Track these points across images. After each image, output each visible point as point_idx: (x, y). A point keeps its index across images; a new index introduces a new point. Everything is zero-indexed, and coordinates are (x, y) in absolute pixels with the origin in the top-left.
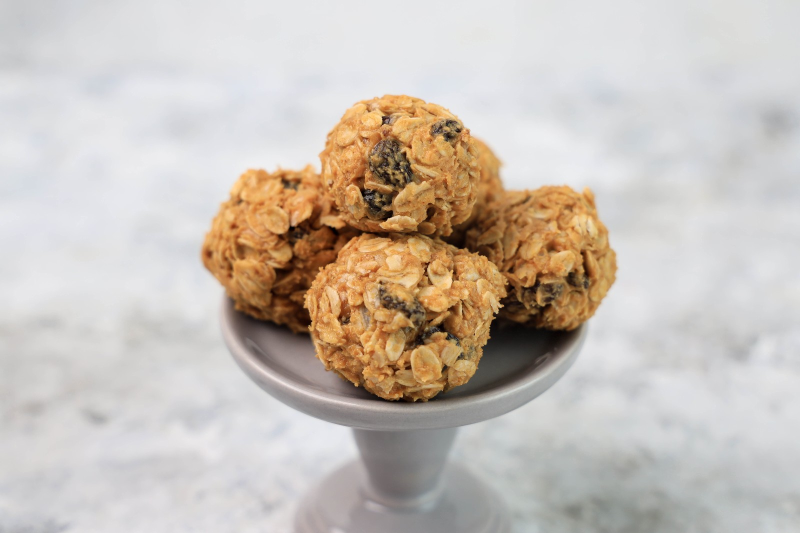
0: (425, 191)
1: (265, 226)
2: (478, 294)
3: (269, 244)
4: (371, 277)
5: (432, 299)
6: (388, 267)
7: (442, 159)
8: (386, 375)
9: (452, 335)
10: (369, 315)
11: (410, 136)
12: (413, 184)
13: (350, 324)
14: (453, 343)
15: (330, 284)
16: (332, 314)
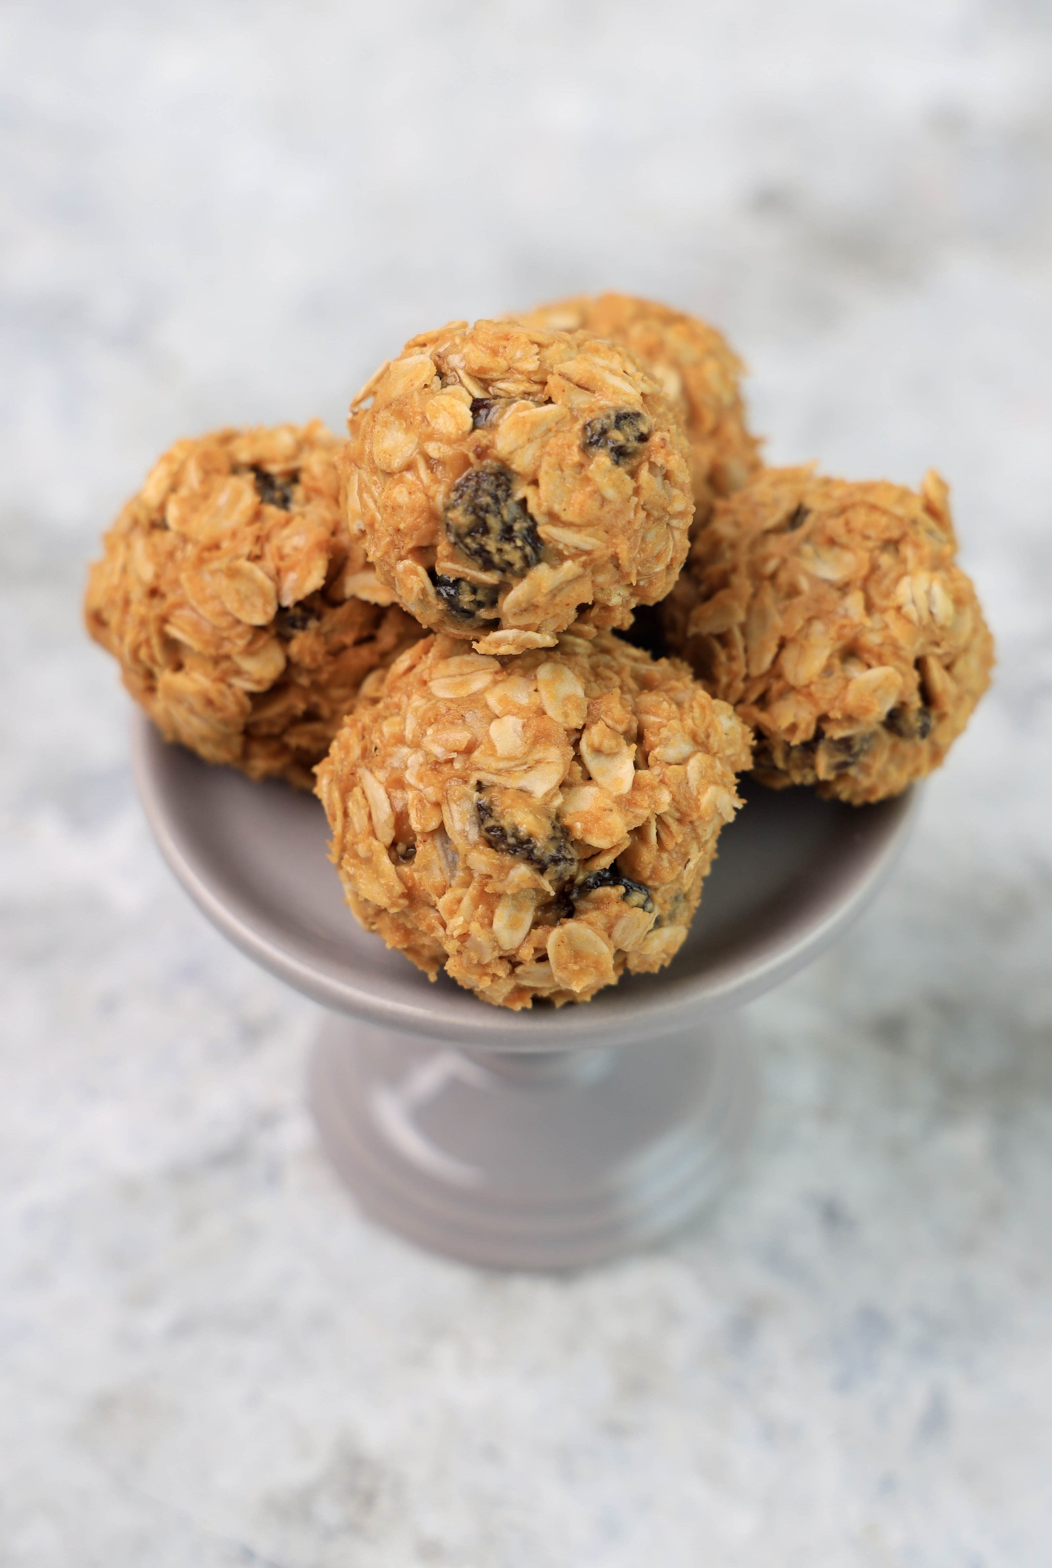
0: (569, 582)
1: (222, 603)
2: (691, 794)
3: (234, 644)
4: (456, 768)
5: (592, 819)
6: (493, 747)
7: (606, 509)
8: (495, 977)
9: (636, 885)
10: (455, 852)
11: (534, 457)
12: (542, 569)
13: (415, 865)
14: (636, 904)
15: (369, 764)
16: (376, 842)
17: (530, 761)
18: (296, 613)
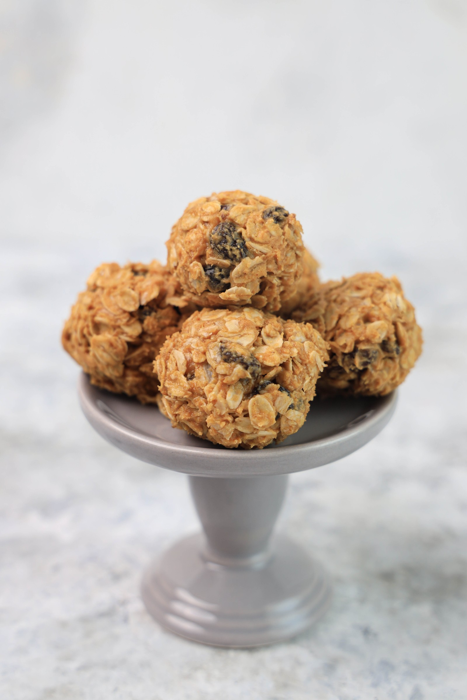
0: (258, 265)
1: (118, 306)
2: (306, 354)
3: (122, 321)
4: (212, 338)
5: (266, 356)
6: (227, 330)
7: (272, 238)
8: (227, 421)
9: (284, 388)
10: (212, 371)
11: (244, 219)
12: (248, 259)
13: (194, 379)
14: (285, 394)
15: (176, 348)
16: (179, 372)
17: (242, 334)
18: (147, 308)
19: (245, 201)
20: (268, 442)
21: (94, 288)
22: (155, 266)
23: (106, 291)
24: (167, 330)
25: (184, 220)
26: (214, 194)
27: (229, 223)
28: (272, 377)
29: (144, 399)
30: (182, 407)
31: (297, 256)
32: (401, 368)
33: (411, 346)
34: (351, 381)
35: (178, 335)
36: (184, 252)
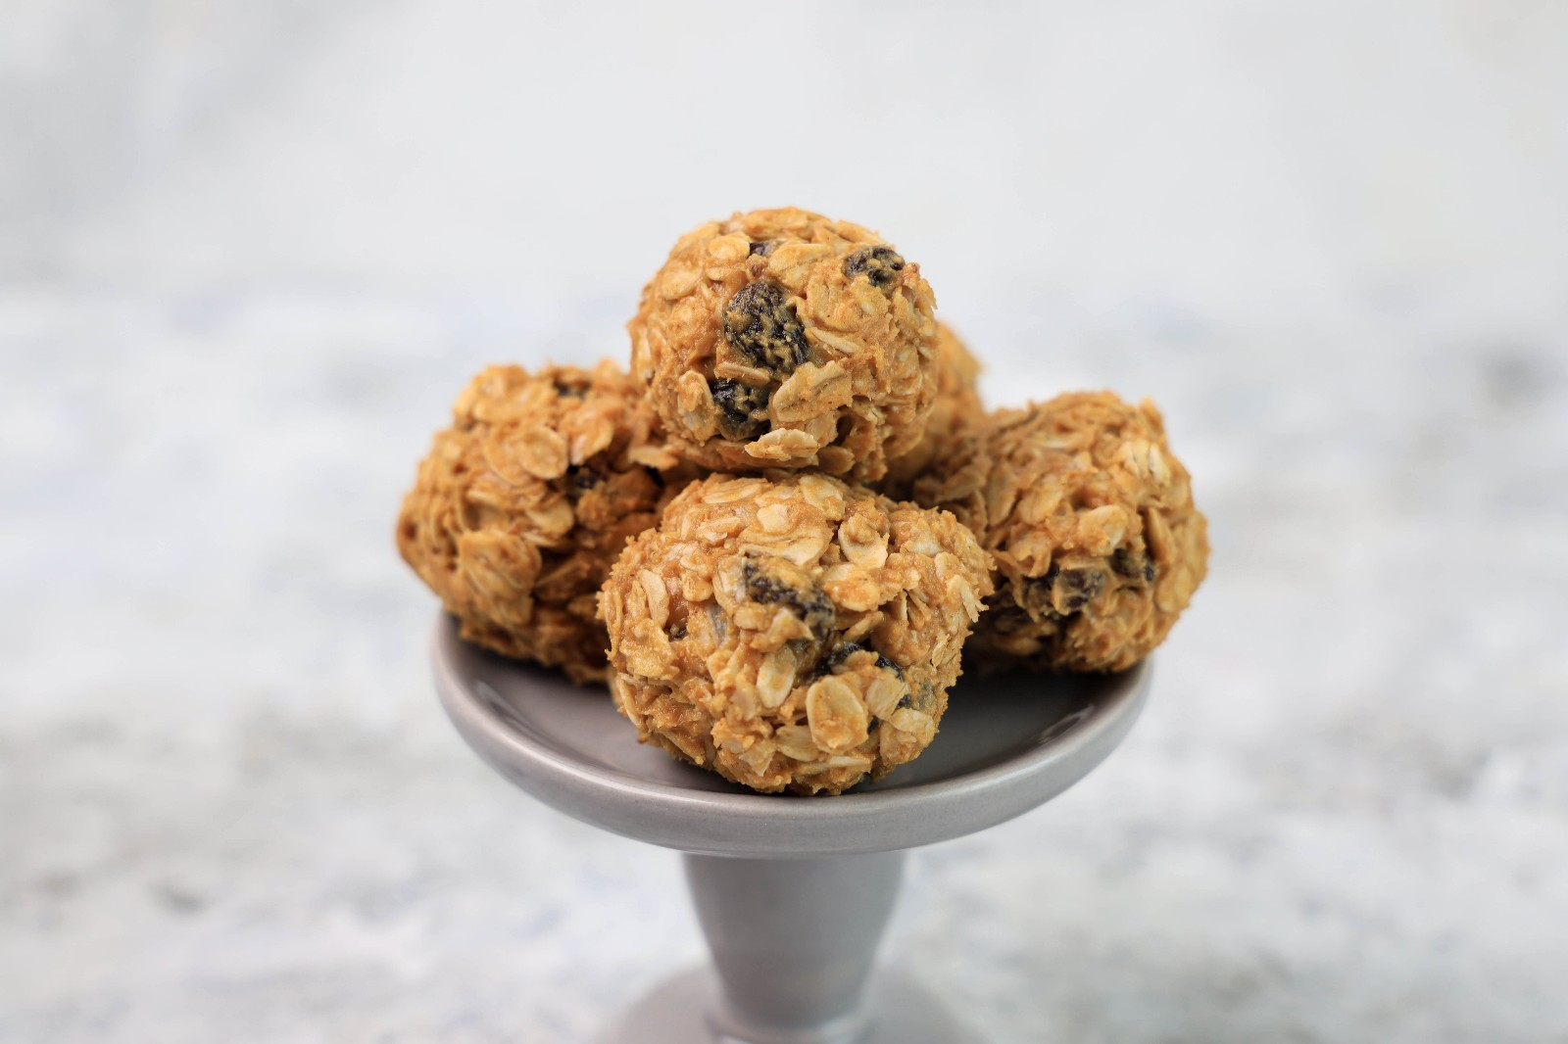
0: (832, 380)
1: (520, 465)
2: (938, 581)
3: (528, 500)
4: (727, 546)
5: (846, 587)
6: (761, 527)
7: (865, 319)
8: (757, 736)
9: (888, 660)
10: (725, 620)
11: (803, 275)
12: (809, 367)
13: (686, 638)
14: (890, 674)
15: (648, 565)
16: (650, 621)
17: (794, 536)
18: (584, 472)
19: (803, 234)
20: (851, 780)
21: (469, 423)
22: (607, 374)
23: (494, 431)
24: (631, 520)
25: (667, 274)
26: (736, 217)
27: (766, 286)
28: (862, 636)
29: (581, 674)
30: (658, 701)
31: (922, 359)
32: (1157, 607)
33: (1180, 561)
34: (1044, 640)
35: (652, 536)
36: (666, 349)
